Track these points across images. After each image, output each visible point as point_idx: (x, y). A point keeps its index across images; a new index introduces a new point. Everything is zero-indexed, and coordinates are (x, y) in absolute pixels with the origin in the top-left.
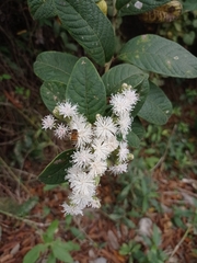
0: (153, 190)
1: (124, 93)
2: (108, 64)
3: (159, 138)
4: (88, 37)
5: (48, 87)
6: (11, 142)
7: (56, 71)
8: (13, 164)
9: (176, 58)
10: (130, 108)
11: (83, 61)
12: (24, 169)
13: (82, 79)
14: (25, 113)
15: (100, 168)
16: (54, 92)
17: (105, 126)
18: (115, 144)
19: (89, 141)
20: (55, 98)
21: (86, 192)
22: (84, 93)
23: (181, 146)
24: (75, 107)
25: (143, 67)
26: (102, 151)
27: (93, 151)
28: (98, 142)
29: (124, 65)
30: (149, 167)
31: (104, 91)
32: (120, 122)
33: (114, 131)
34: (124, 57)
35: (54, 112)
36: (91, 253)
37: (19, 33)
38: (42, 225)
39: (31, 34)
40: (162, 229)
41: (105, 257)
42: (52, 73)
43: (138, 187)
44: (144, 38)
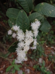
0: (43, 50)
1: (36, 22)
2: (30, 13)
3: (45, 35)
4: (24, 3)
5: (11, 20)
6: (2, 36)
7: (13, 15)
8: (3, 42)
9: (53, 11)
10: (38, 28)
11: (22, 11)
12: (6, 44)
13: (21, 17)
14: (6, 28)
15: (27, 48)
16: (13, 22)
17: (29, 34)
18: (33, 40)
19: (23, 39)
20: (13, 24)
21: (22, 57)
22: (22, 22)
23: (51, 37)
24: (19, 27)
25: (42, 14)
26: (28, 43)
27: (25, 43)
28: (26, 39)
29: (36, 13)
30: (42, 44)
31: (29, 21)
32: (34, 33)
33: (32, 36)
34: (36, 10)
35: (12, 29)
36: (25, 68)
37: (4, 4)
38: (11, 60)
39: (8, 4)
40: (45, 61)
41: (29, 69)
42: (12, 16)
43: (39, 49)
44: (42, 4)
